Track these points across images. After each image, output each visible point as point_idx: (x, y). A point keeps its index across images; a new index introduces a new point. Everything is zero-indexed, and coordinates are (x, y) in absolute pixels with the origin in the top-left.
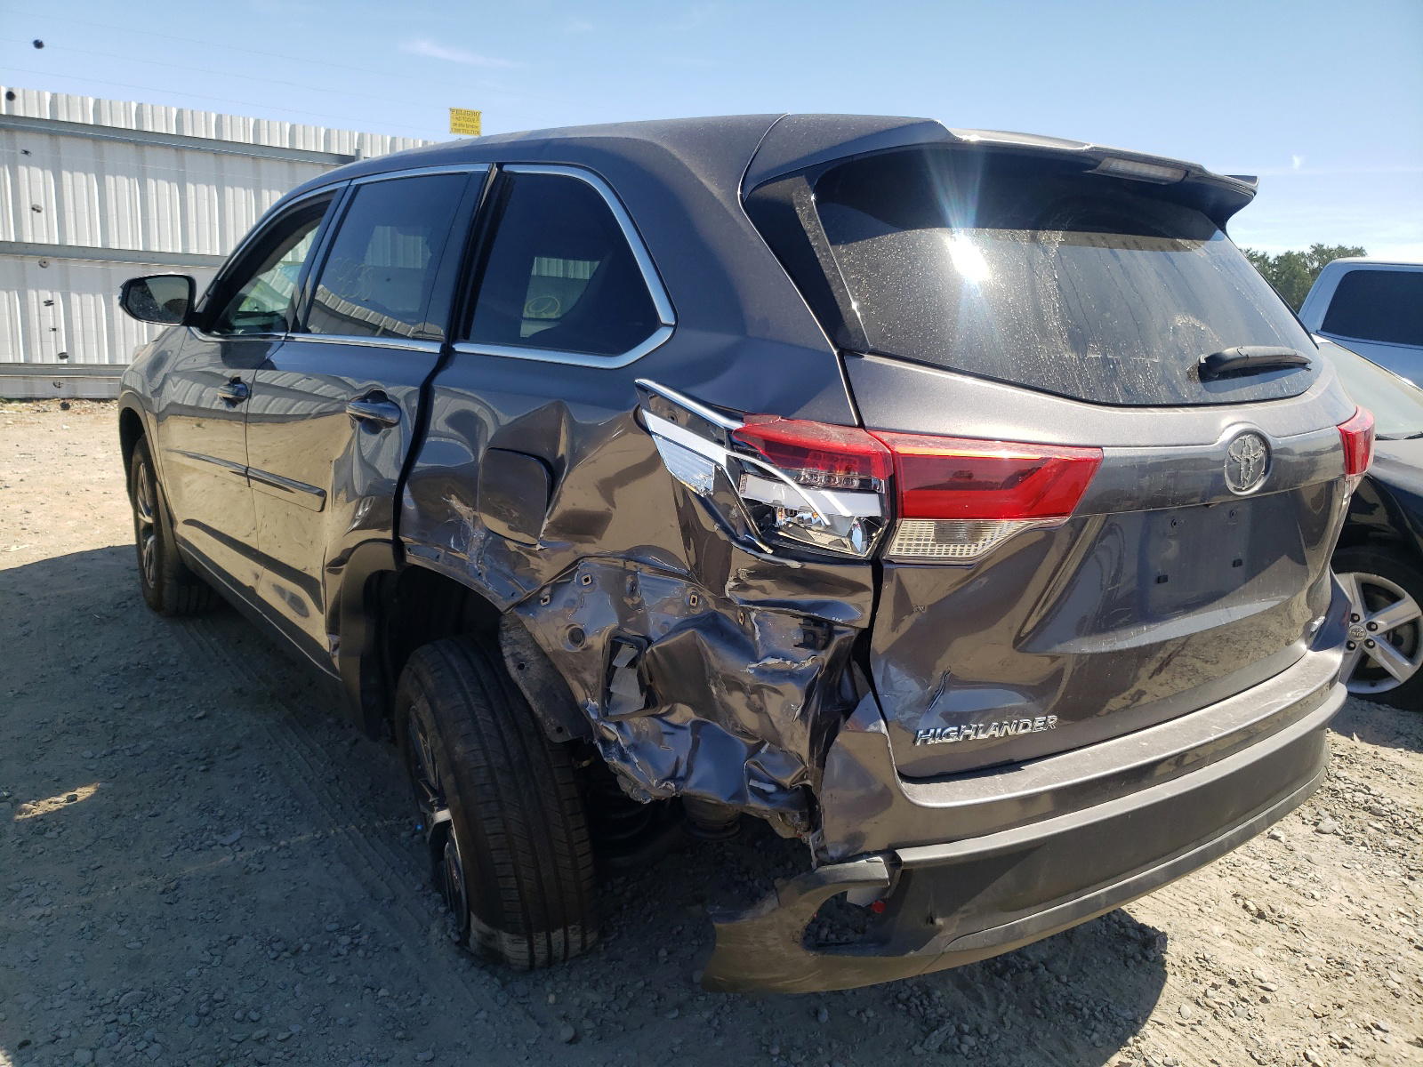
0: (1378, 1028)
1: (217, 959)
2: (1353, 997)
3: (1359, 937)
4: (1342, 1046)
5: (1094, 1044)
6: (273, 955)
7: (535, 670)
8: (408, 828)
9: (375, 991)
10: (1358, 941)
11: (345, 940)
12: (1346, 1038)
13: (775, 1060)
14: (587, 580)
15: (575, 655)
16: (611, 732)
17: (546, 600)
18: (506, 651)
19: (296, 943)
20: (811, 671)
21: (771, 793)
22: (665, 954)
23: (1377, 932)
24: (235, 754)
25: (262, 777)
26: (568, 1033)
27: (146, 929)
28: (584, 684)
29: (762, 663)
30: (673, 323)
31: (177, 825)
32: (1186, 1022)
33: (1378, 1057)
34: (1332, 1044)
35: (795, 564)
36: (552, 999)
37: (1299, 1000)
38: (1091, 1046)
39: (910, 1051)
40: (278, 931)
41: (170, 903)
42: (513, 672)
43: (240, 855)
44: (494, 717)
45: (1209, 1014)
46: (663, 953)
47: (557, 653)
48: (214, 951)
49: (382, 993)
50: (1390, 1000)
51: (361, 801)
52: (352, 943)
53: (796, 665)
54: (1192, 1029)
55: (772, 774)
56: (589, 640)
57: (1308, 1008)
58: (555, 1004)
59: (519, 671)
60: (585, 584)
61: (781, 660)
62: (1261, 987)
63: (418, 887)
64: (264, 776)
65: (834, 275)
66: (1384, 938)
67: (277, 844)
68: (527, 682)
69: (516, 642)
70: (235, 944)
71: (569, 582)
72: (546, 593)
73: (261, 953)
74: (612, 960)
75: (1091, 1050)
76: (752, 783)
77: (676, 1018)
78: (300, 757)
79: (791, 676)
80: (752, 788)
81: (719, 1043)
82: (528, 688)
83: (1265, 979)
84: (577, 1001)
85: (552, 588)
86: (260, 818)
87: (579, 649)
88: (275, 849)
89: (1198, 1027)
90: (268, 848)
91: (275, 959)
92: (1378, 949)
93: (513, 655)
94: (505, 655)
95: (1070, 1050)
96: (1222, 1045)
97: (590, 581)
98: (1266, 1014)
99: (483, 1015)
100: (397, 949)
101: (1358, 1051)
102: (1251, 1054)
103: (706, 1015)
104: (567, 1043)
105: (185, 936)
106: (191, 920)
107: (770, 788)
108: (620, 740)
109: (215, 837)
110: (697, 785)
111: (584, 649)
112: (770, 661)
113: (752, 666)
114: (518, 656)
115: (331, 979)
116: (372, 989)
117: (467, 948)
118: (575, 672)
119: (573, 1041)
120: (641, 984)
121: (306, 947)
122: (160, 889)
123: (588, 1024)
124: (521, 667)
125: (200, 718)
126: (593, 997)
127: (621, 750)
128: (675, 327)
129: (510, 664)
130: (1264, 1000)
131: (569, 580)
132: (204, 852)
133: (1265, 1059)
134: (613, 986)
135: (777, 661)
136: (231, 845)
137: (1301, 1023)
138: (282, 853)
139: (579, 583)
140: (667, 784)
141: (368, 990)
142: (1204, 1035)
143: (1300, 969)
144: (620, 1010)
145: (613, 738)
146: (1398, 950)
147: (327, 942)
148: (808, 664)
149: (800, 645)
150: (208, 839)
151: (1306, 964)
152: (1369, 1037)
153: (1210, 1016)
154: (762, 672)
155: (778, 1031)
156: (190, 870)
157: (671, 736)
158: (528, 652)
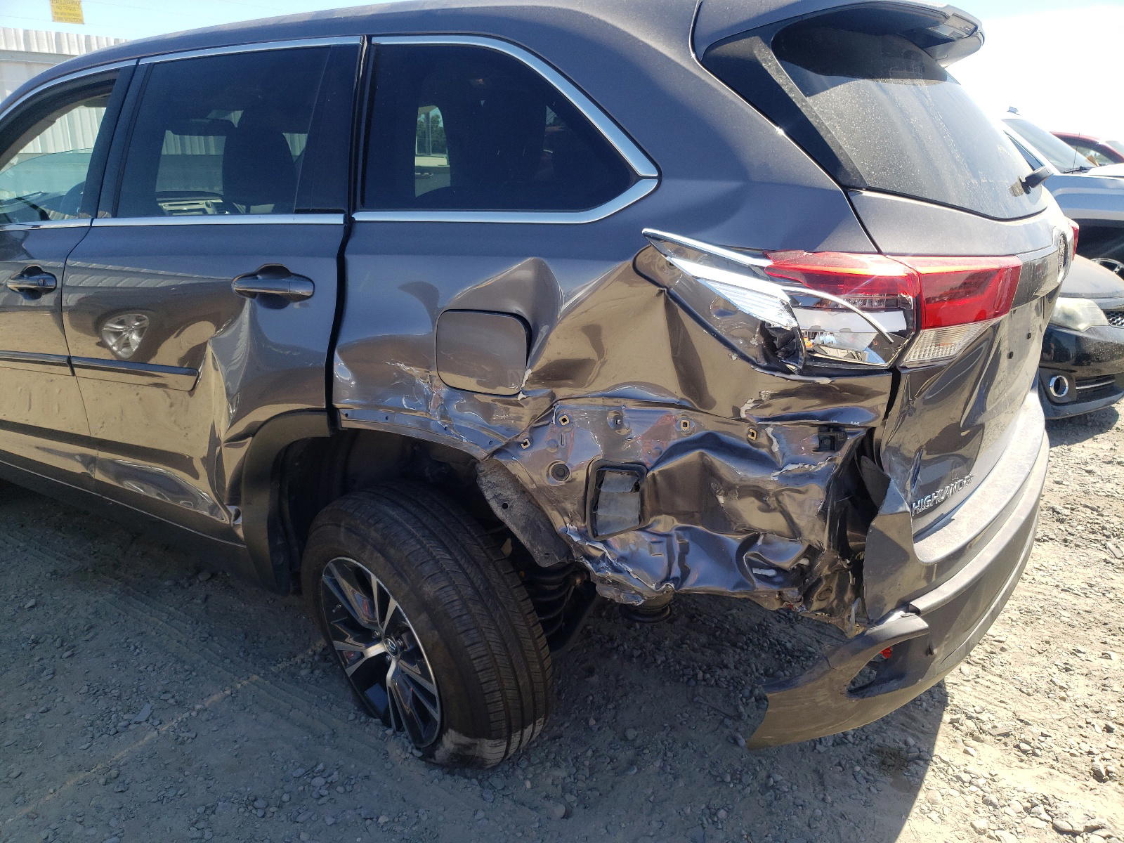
0: (1079, 652)
1: (207, 832)
2: (1050, 634)
3: (1026, 591)
4: (1067, 670)
5: (927, 710)
6: (260, 813)
7: (518, 507)
8: (303, 666)
9: (375, 819)
10: (1028, 594)
11: (319, 781)
12: (1066, 664)
13: (732, 785)
14: (564, 420)
15: (559, 488)
16: (596, 549)
17: (526, 444)
18: (488, 495)
19: (273, 796)
20: (828, 470)
21: (773, 577)
22: (594, 722)
23: (1034, 585)
24: (91, 634)
25: (135, 650)
26: (560, 810)
27: (113, 822)
28: (564, 512)
29: (784, 470)
30: (656, 175)
31: (77, 714)
32: (970, 678)
33: (1094, 673)
34: (1060, 670)
35: (825, 381)
36: (528, 784)
37: (1023, 644)
38: (925, 712)
39: (815, 751)
40: (249, 789)
41: (122, 791)
42: (499, 513)
43: (164, 729)
44: (451, 554)
45: (979, 668)
46: (592, 722)
47: (540, 489)
48: (201, 825)
49: (382, 820)
50: (1069, 630)
51: (244, 652)
52: (326, 782)
53: (813, 467)
54: (976, 682)
55: (771, 561)
56: (572, 475)
57: (1032, 648)
58: (532, 788)
59: (504, 511)
60: (563, 424)
61: (800, 465)
62: (995, 641)
63: (352, 717)
64: (136, 648)
65: (819, 123)
66: (1041, 588)
67: (193, 709)
68: (513, 519)
69: (495, 485)
70: (214, 812)
71: (549, 424)
72: (524, 438)
73: (247, 814)
74: (555, 739)
75: (926, 715)
76: (755, 571)
77: (636, 773)
78: (161, 623)
79: (810, 477)
80: (756, 575)
81: (681, 783)
82: (515, 524)
83: (995, 635)
84: (550, 781)
85: (530, 432)
86: (159, 688)
87: (563, 483)
88: (194, 714)
89: (978, 680)
90: (187, 714)
91: (263, 817)
92: (1041, 597)
93: (495, 497)
94: (488, 498)
95: (914, 719)
96: (999, 688)
97: (568, 421)
98: (1008, 658)
99: (481, 814)
100: (367, 777)
101: (1078, 671)
102: (1020, 690)
103: (658, 764)
104: (563, 818)
105: (159, 818)
106: (154, 802)
107: (771, 573)
108: (608, 555)
109: (125, 717)
110: (698, 581)
111: (567, 482)
112: (791, 467)
113: (775, 474)
114: (501, 497)
115: (330, 821)
116: (371, 819)
117: (433, 760)
118: (555, 503)
119: (567, 816)
120: (590, 753)
121: (285, 798)
122: (102, 781)
123: (570, 798)
124: (505, 506)
125: (32, 607)
126: (561, 773)
127: (610, 563)
128: (660, 178)
129: (494, 505)
130: (1003, 649)
131: (547, 422)
132: (123, 735)
133: (1031, 691)
134: (570, 759)
135: (796, 466)
136: (147, 721)
137: (1034, 660)
138: (205, 716)
139: (558, 423)
140: (667, 585)
141: (368, 822)
142: (986, 685)
143: (1007, 622)
144: (586, 778)
145: (599, 554)
146: (1053, 595)
147: (301, 788)
148: (824, 465)
149: (817, 450)
150: (118, 721)
151: (1010, 618)
152: (1077, 659)
153: (981, 670)
154: (785, 478)
155: (717, 762)
156: (121, 754)
157: (661, 544)
158: (509, 493)
